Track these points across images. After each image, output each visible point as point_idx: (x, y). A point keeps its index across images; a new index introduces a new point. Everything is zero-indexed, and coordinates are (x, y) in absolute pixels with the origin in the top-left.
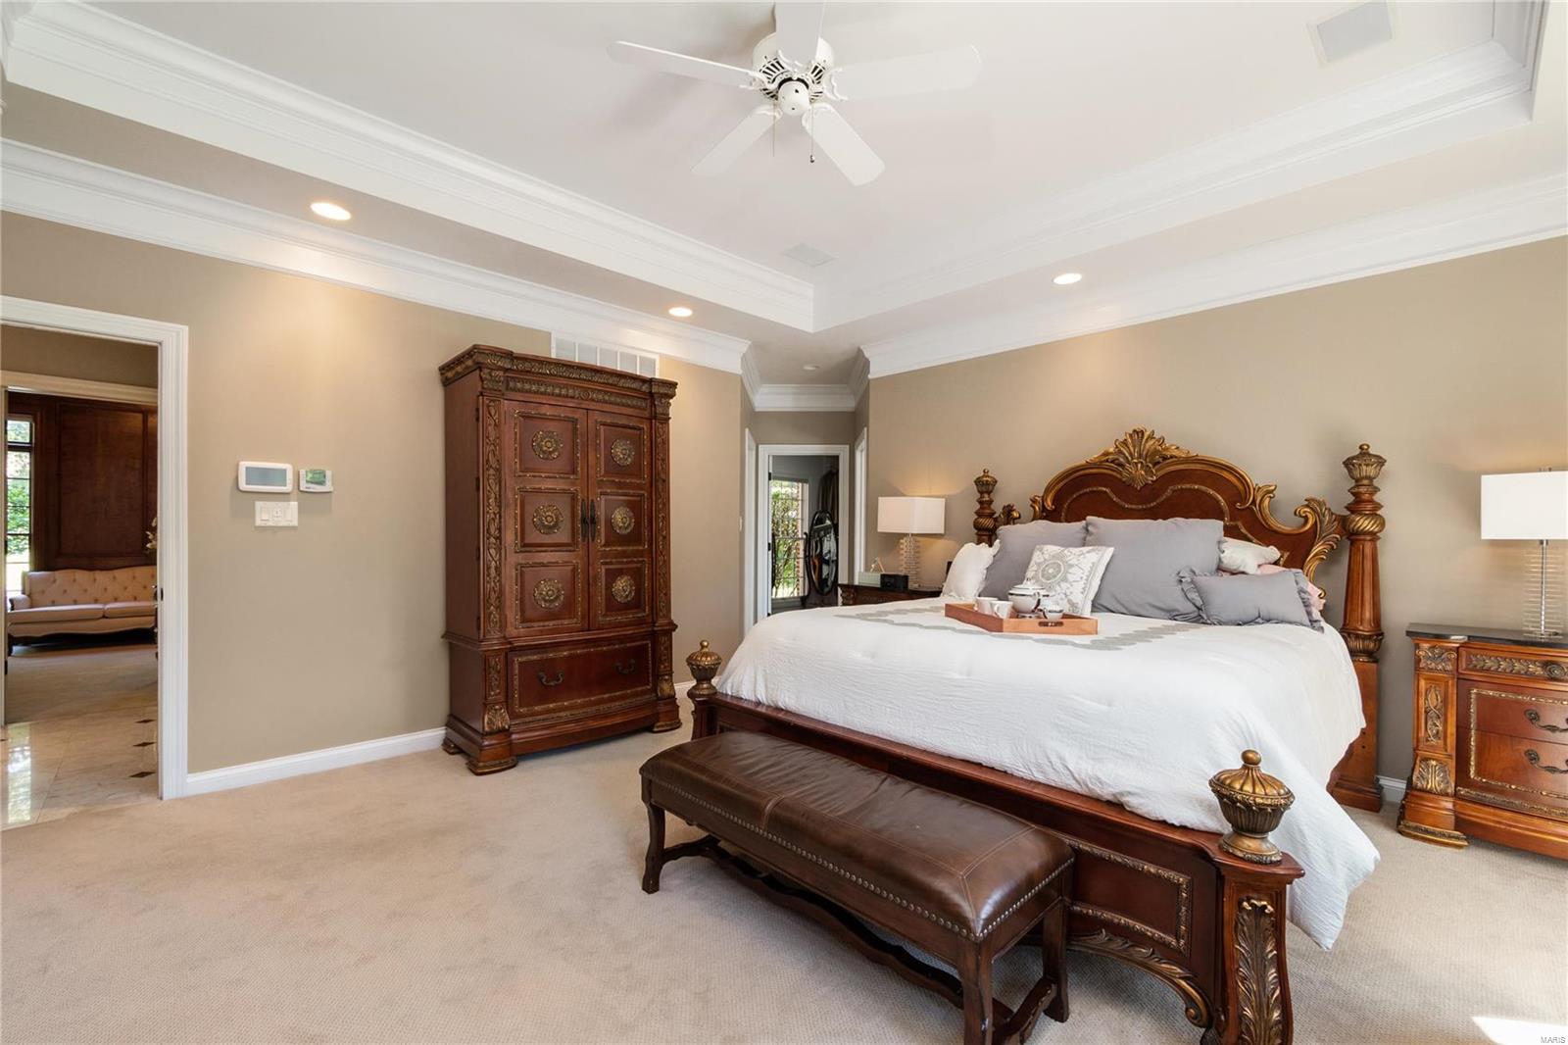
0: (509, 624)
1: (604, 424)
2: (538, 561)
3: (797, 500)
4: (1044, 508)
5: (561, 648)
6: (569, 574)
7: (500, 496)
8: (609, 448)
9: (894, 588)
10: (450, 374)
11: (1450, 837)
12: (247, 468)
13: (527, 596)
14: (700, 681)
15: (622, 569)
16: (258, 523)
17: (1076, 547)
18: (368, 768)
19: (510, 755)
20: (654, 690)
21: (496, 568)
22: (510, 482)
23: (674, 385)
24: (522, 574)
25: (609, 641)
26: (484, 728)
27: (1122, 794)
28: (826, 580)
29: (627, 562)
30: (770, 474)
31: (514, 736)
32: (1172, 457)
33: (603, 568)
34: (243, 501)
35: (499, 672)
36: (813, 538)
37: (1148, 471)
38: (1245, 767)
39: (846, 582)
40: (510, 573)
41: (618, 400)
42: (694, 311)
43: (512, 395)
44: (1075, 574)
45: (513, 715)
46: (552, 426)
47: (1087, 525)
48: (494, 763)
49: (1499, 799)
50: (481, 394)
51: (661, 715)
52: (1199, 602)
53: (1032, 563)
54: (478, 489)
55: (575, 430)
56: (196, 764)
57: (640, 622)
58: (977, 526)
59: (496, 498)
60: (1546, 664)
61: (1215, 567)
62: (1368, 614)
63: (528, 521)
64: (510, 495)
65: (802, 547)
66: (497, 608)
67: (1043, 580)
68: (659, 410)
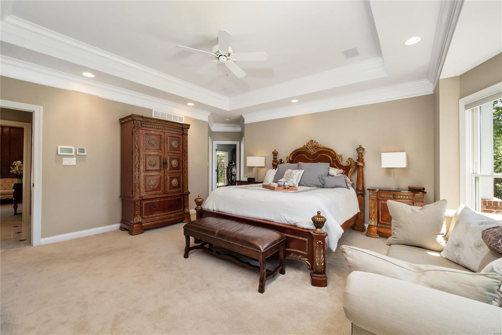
0: (141, 192)
1: (169, 136)
2: (150, 175)
3: (224, 157)
4: (290, 160)
5: (157, 199)
6: (159, 179)
7: (139, 156)
8: (171, 143)
9: (251, 181)
10: (123, 121)
11: (376, 236)
12: (61, 148)
13: (147, 185)
14: (198, 205)
15: (174, 177)
16: (64, 164)
17: (295, 170)
18: (97, 235)
19: (143, 229)
20: (183, 211)
21: (138, 177)
22: (142, 153)
23: (189, 125)
24: (145, 178)
25: (171, 197)
26: (134, 222)
27: (296, 223)
28: (233, 180)
29: (176, 175)
30: (216, 149)
31: (143, 224)
32: (319, 147)
33: (169, 177)
34: (59, 158)
35: (138, 206)
36: (230, 168)
37: (314, 151)
38: (318, 215)
39: (238, 180)
40: (142, 178)
41: (173, 130)
42: (194, 104)
43: (143, 128)
44: (295, 177)
45: (143, 218)
46: (154, 137)
47: (299, 164)
48: (137, 232)
49: (385, 226)
50: (134, 128)
51: (186, 218)
52: (323, 183)
53: (285, 174)
54: (133, 154)
55: (161, 138)
56: (44, 235)
57: (180, 191)
58: (273, 164)
59: (138, 157)
60: (393, 195)
61: (327, 174)
62: (361, 185)
63: (147, 164)
64: (142, 156)
65: (226, 171)
66: (138, 188)
67: (287, 178)
68: (185, 132)
